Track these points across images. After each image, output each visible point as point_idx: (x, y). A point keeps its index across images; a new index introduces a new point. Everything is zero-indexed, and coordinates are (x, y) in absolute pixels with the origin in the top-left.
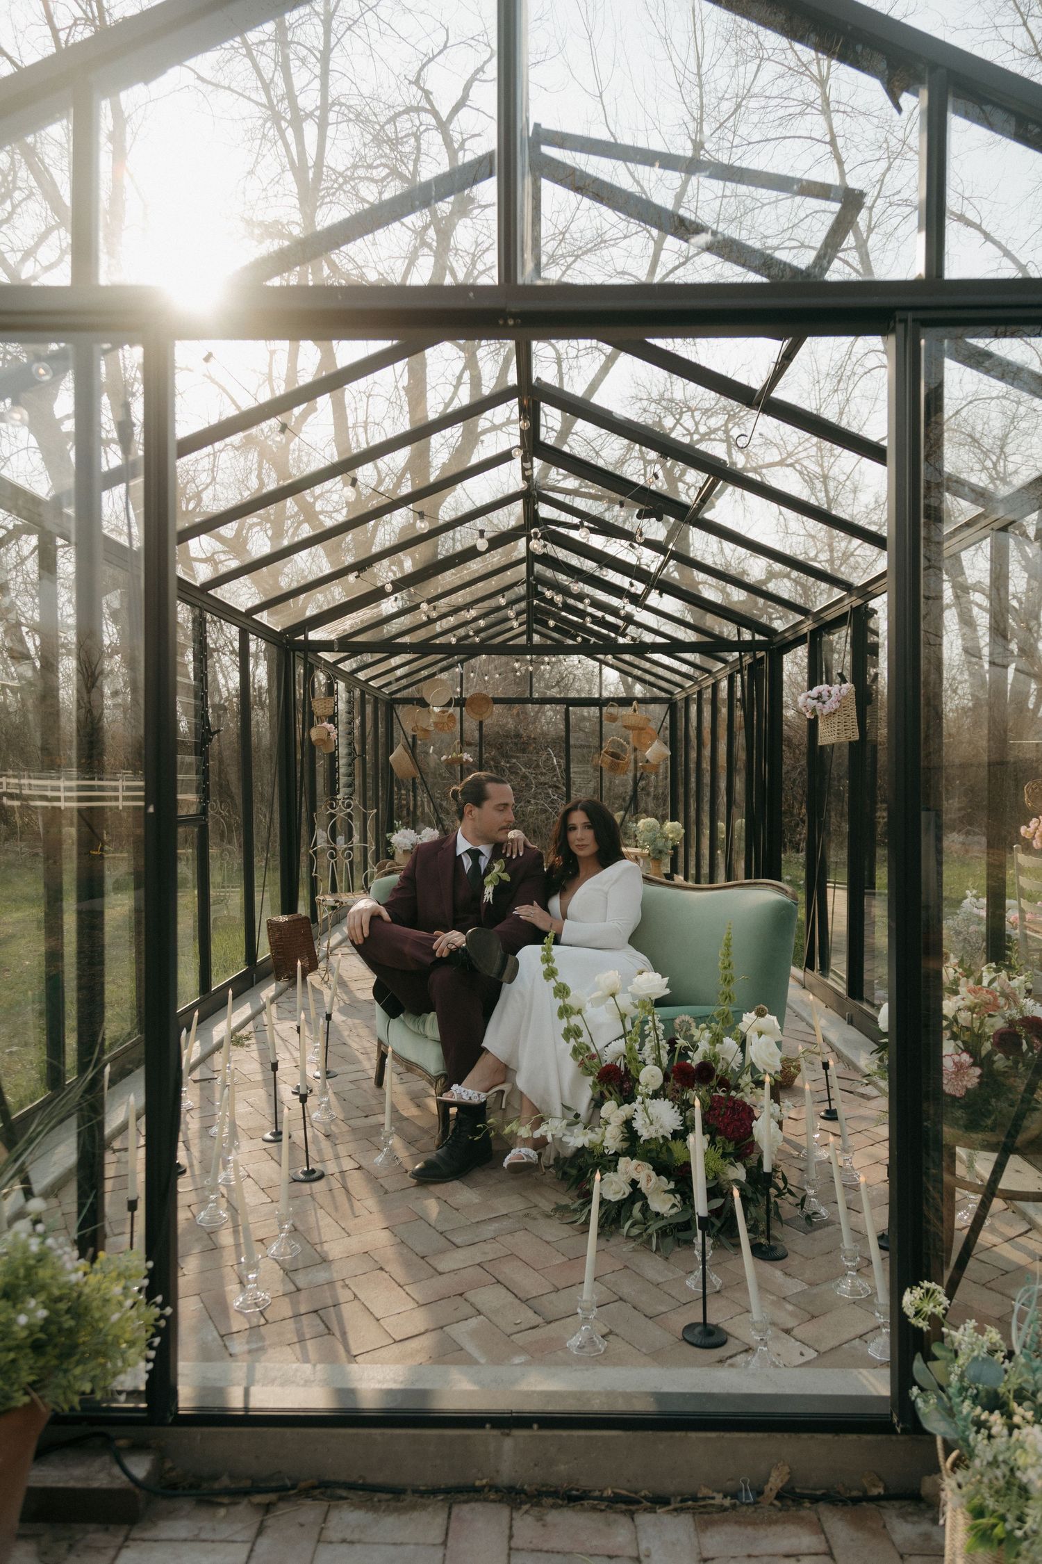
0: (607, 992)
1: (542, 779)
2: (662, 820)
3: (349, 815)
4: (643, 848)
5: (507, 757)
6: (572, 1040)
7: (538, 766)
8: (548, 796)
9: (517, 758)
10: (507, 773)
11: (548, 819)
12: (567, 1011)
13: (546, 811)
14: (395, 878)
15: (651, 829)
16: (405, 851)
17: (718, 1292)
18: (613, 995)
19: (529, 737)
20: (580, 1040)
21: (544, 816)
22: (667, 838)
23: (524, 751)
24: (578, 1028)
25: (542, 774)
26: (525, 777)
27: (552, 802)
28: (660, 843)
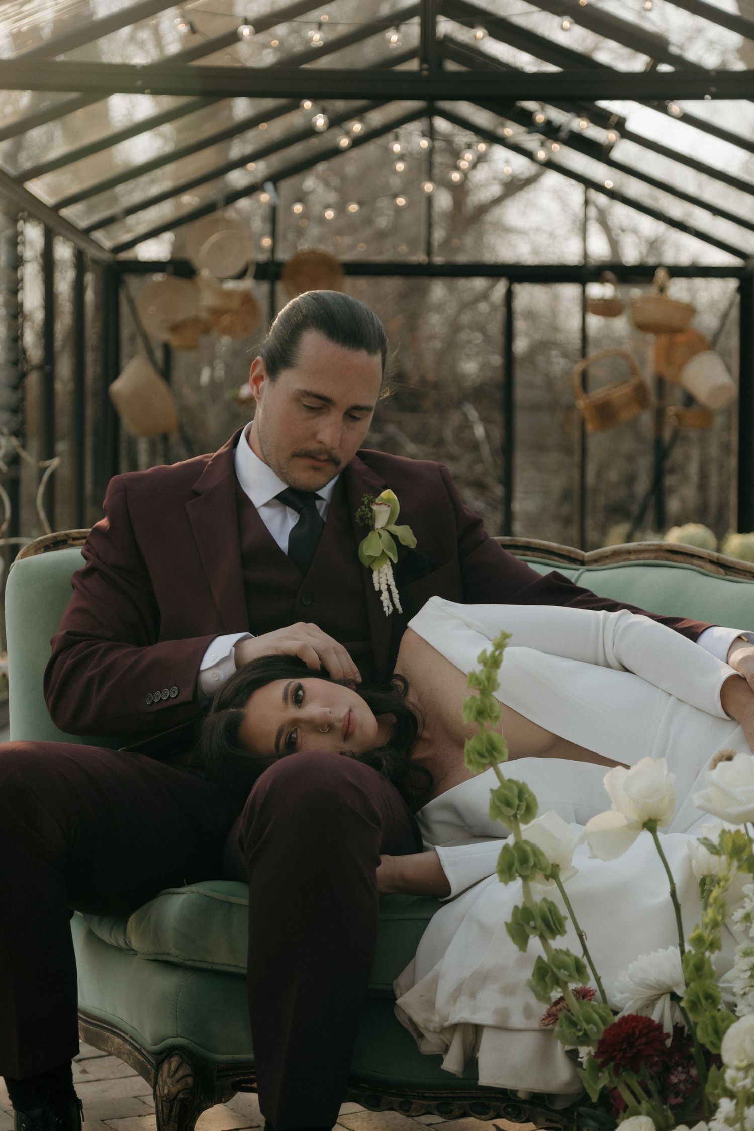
0: (635, 817)
6: (535, 942)
12: (524, 860)
14: (73, 556)
18: (650, 825)
20: (558, 943)
24: (552, 908)
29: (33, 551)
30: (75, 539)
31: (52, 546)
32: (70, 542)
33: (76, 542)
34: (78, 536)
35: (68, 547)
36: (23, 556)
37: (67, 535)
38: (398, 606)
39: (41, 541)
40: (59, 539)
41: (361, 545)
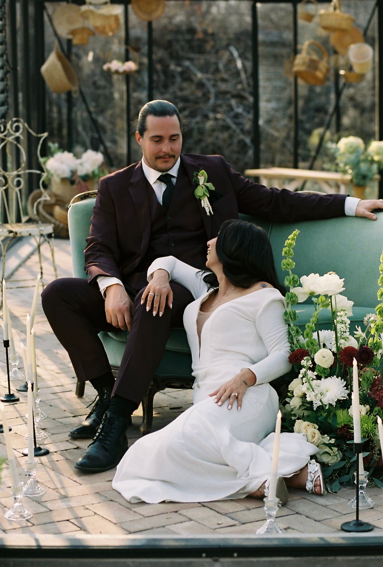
1: (223, 87)
2: (367, 137)
3: (17, 139)
4: (345, 172)
5: (178, 60)
7: (217, 70)
8: (231, 108)
9: (191, 60)
10: (178, 79)
11: (231, 137)
13: (226, 128)
15: (353, 150)
16: (63, 180)
17: (372, 508)
19: (205, 32)
21: (225, 135)
22: (372, 161)
23: (201, 50)
25: (223, 80)
26: (201, 85)
27: (237, 116)
28: (364, 167)
29: (76, 200)
30: (92, 195)
31: (83, 198)
32: (90, 196)
33: (92, 196)
34: (93, 193)
35: (89, 198)
36: (73, 202)
37: (89, 193)
38: (212, 212)
39: (79, 196)
40: (86, 195)
41: (195, 190)
